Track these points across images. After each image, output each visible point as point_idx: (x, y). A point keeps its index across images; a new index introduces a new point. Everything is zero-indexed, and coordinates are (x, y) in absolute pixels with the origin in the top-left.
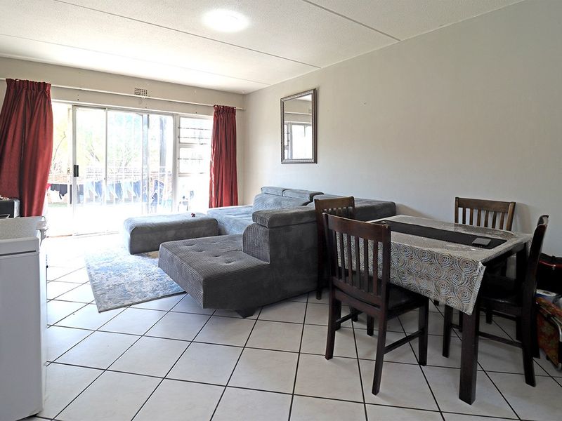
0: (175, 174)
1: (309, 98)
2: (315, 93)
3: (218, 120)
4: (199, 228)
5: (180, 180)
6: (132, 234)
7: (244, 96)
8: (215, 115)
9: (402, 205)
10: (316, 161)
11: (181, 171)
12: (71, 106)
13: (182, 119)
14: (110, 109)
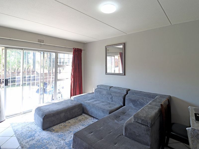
0: (56, 80)
1: (121, 46)
2: (124, 45)
3: (75, 55)
4: (75, 110)
5: (58, 83)
6: (43, 119)
7: (85, 44)
8: (74, 53)
9: (174, 97)
10: (125, 75)
11: (58, 78)
12: (4, 48)
13: (59, 54)
14: (25, 49)
